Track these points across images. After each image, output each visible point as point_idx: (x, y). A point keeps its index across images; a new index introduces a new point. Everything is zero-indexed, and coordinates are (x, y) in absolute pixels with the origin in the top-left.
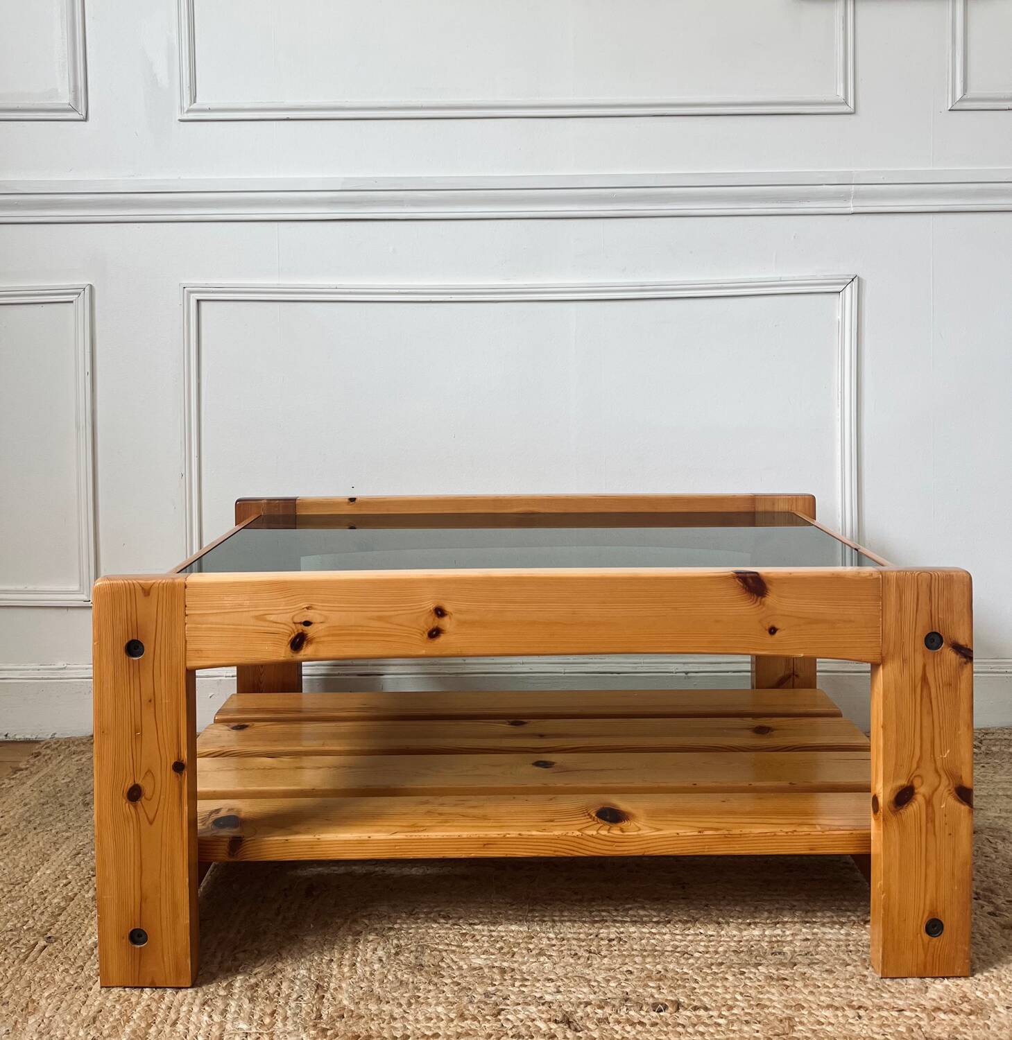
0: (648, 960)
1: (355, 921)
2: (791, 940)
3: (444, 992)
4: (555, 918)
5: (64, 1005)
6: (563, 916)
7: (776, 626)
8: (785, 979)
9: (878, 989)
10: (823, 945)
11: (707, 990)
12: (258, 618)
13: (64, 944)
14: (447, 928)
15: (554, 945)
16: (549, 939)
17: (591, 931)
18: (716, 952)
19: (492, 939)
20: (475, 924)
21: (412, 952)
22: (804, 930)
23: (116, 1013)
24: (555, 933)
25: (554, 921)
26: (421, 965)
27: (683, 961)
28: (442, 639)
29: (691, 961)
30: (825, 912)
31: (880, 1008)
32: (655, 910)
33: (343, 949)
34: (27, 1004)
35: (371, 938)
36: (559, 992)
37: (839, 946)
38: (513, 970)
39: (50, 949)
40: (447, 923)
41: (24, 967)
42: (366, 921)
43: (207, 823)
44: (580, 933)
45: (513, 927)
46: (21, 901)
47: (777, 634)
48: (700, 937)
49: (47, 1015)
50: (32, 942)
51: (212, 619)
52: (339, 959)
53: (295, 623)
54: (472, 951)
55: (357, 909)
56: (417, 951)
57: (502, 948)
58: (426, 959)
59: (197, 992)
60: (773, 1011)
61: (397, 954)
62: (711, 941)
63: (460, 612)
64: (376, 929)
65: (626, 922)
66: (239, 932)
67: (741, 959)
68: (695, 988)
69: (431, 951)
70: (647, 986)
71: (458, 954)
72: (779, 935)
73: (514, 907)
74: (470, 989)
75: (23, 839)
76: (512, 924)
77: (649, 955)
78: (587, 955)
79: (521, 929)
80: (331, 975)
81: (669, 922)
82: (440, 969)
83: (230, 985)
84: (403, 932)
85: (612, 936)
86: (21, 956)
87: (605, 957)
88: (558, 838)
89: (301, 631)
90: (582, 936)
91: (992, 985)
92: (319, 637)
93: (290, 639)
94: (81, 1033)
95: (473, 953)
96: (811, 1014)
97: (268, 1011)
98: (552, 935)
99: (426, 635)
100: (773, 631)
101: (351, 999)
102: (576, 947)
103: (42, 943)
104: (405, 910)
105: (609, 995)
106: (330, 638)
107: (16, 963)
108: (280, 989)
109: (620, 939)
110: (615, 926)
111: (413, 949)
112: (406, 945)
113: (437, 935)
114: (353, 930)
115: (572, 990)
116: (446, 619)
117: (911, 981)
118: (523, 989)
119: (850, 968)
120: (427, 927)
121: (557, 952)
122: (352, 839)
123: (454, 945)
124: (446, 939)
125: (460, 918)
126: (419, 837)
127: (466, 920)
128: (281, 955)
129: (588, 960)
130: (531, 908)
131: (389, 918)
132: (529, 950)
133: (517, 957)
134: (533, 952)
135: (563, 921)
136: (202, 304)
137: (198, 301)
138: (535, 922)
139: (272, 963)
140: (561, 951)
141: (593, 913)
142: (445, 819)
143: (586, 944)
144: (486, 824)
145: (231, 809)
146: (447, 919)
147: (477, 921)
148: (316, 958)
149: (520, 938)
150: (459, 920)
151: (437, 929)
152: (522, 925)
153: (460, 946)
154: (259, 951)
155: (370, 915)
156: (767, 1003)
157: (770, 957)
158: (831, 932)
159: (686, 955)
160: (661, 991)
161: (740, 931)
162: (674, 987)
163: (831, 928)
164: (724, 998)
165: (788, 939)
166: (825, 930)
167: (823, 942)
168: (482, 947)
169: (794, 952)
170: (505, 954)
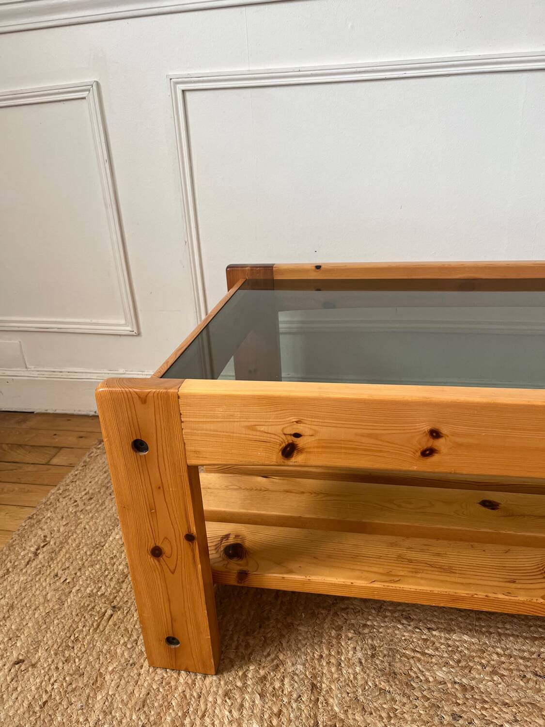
1: (336, 614)
3: (417, 707)
4: (500, 630)
5: (123, 682)
6: (507, 629)
12: (248, 427)
13: (125, 613)
14: (410, 631)
15: (504, 663)
16: (497, 654)
19: (450, 649)
20: (433, 629)
21: (385, 656)
23: (160, 697)
24: (504, 650)
25: (499, 634)
26: (395, 673)
28: (435, 458)
33: (330, 645)
34: (97, 678)
35: (350, 635)
36: (516, 721)
38: (472, 688)
39: (115, 617)
40: (409, 625)
41: (96, 636)
42: (345, 616)
43: (220, 551)
44: (524, 651)
45: (466, 638)
46: (98, 566)
49: (110, 693)
50: (103, 610)
51: (205, 426)
52: (327, 655)
53: (285, 434)
54: (434, 660)
55: (336, 600)
56: (389, 656)
57: (459, 661)
58: (398, 666)
59: (220, 680)
61: (373, 656)
63: (456, 434)
64: (353, 625)
66: (249, 613)
69: (401, 657)
71: (423, 663)
73: (463, 614)
74: (439, 707)
75: (102, 504)
76: (464, 634)
79: (473, 640)
80: (323, 673)
82: (410, 679)
83: (245, 675)
84: (375, 630)
86: (95, 624)
88: (523, 603)
89: (291, 442)
90: (526, 654)
92: (310, 448)
93: (281, 447)
94: (134, 717)
95: (436, 664)
97: (276, 710)
98: (499, 650)
99: (419, 454)
101: (340, 704)
102: (522, 668)
103: (109, 612)
104: (374, 606)
106: (320, 450)
107: (91, 631)
108: (283, 684)
111: (385, 652)
112: (380, 647)
113: (403, 638)
114: (336, 624)
116: (442, 441)
118: (484, 712)
120: (394, 627)
121: (508, 672)
122: (338, 583)
123: (418, 651)
124: (411, 644)
125: (420, 620)
126: (395, 588)
127: (425, 623)
128: (282, 644)
129: (536, 683)
130: (477, 616)
131: (362, 614)
132: (483, 666)
133: (474, 674)
134: (487, 669)
135: (507, 635)
136: (188, 94)
137: (183, 91)
138: (483, 634)
139: (275, 653)
140: (511, 670)
141: (532, 629)
142: (416, 569)
143: (531, 664)
144: (453, 579)
145: (237, 536)
146: (409, 621)
147: (433, 626)
148: (309, 651)
149: (473, 651)
150: (419, 623)
151: (402, 631)
152: (473, 637)
153: (424, 654)
154: (265, 637)
155: (347, 608)
168: (443, 657)
170: (463, 668)
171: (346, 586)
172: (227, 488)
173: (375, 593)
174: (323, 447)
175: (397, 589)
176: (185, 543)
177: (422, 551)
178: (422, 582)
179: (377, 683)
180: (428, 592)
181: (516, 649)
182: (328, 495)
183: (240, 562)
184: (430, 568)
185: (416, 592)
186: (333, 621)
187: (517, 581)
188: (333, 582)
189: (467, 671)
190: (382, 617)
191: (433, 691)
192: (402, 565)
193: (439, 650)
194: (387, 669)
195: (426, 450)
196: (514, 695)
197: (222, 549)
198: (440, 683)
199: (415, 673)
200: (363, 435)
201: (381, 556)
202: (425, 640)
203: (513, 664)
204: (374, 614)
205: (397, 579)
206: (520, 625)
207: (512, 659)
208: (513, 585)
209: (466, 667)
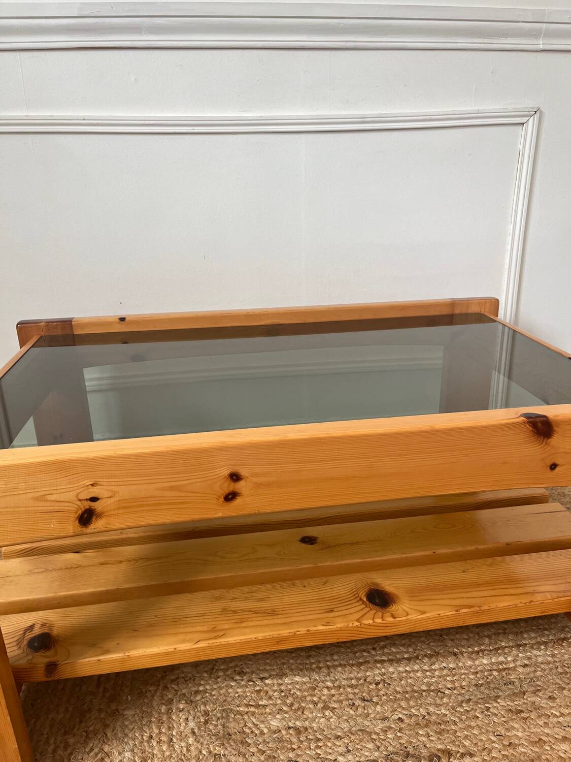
0: (412, 703)
1: (166, 688)
2: (514, 667)
4: (328, 663)
6: (335, 661)
7: (558, 462)
8: (522, 711)
10: (539, 669)
11: (466, 733)
12: (37, 499)
14: (243, 686)
15: (333, 695)
16: (328, 688)
17: (360, 675)
18: (462, 687)
19: (283, 694)
20: (266, 678)
21: (218, 719)
22: (520, 655)
24: (332, 681)
25: (328, 667)
26: (229, 734)
27: (438, 701)
28: (238, 501)
29: (445, 700)
30: (530, 633)
33: (160, 722)
35: (181, 706)
36: (349, 751)
37: (551, 669)
38: (306, 729)
40: (242, 680)
42: (175, 687)
44: (351, 679)
45: (298, 679)
47: (557, 469)
48: (445, 672)
52: (157, 734)
53: (80, 500)
54: (268, 710)
55: (165, 672)
56: (223, 717)
57: (292, 705)
58: (233, 726)
60: (523, 750)
61: (206, 722)
62: (454, 675)
63: (256, 475)
64: (184, 695)
65: (384, 661)
66: (67, 710)
67: (483, 693)
68: (456, 731)
69: (235, 715)
70: (417, 733)
71: (257, 716)
72: (503, 662)
73: (294, 655)
74: (274, 757)
76: (295, 675)
77: (411, 697)
78: (363, 705)
79: (304, 680)
80: (153, 755)
81: (417, 657)
82: (244, 736)
84: (207, 694)
85: (378, 678)
87: (377, 703)
88: (341, 629)
89: (88, 507)
90: (354, 682)
92: (110, 511)
93: (77, 515)
95: (270, 714)
98: (329, 684)
99: (222, 499)
100: (553, 467)
102: (351, 696)
104: (206, 669)
105: (391, 749)
106: (121, 511)
109: (384, 681)
110: (377, 667)
111: (219, 715)
112: (213, 710)
113: (237, 695)
114: (166, 698)
115: (359, 747)
116: (242, 483)
118: (319, 751)
120: (227, 686)
121: (338, 704)
122: (160, 652)
123: (252, 705)
124: (244, 699)
125: (253, 672)
126: (220, 644)
127: (258, 674)
128: (106, 735)
129: (364, 709)
130: (307, 654)
131: (194, 680)
132: (315, 704)
133: (307, 714)
134: (319, 705)
135: (335, 667)
138: (314, 670)
139: (99, 745)
140: (341, 702)
141: (357, 655)
142: (240, 618)
143: (359, 691)
144: (276, 621)
145: (43, 625)
146: (242, 675)
147: (266, 675)
148: (137, 735)
149: (305, 691)
150: (252, 675)
151: (235, 688)
152: (304, 676)
153: (257, 706)
154: (86, 732)
155: (178, 678)
156: (516, 741)
157: (504, 688)
158: (540, 655)
159: (439, 693)
160: (431, 738)
161: (474, 660)
162: (440, 733)
163: (539, 649)
164: (481, 740)
165: (511, 666)
166: (536, 652)
167: (538, 667)
168: (276, 705)
169: (520, 680)
170: (296, 710)
172: (31, 573)
173: (201, 653)
174: (124, 508)
175: (222, 645)
177: (246, 599)
178: (247, 630)
179: (212, 749)
180: (253, 639)
181: (344, 679)
182: (148, 559)
183: (48, 654)
184: (254, 615)
185: (242, 643)
186: (162, 697)
187: (335, 610)
188: (155, 653)
189: (299, 713)
190: (215, 679)
191: (268, 743)
192: (226, 618)
193: (273, 698)
194: (221, 732)
195: (229, 494)
196: (345, 726)
197: (25, 643)
198: (275, 732)
199: (250, 728)
200: (164, 489)
201: (206, 613)
202: (259, 692)
203: (342, 694)
204: (205, 677)
205: (222, 633)
206: (347, 654)
207: (341, 689)
208: (331, 614)
209: (299, 709)
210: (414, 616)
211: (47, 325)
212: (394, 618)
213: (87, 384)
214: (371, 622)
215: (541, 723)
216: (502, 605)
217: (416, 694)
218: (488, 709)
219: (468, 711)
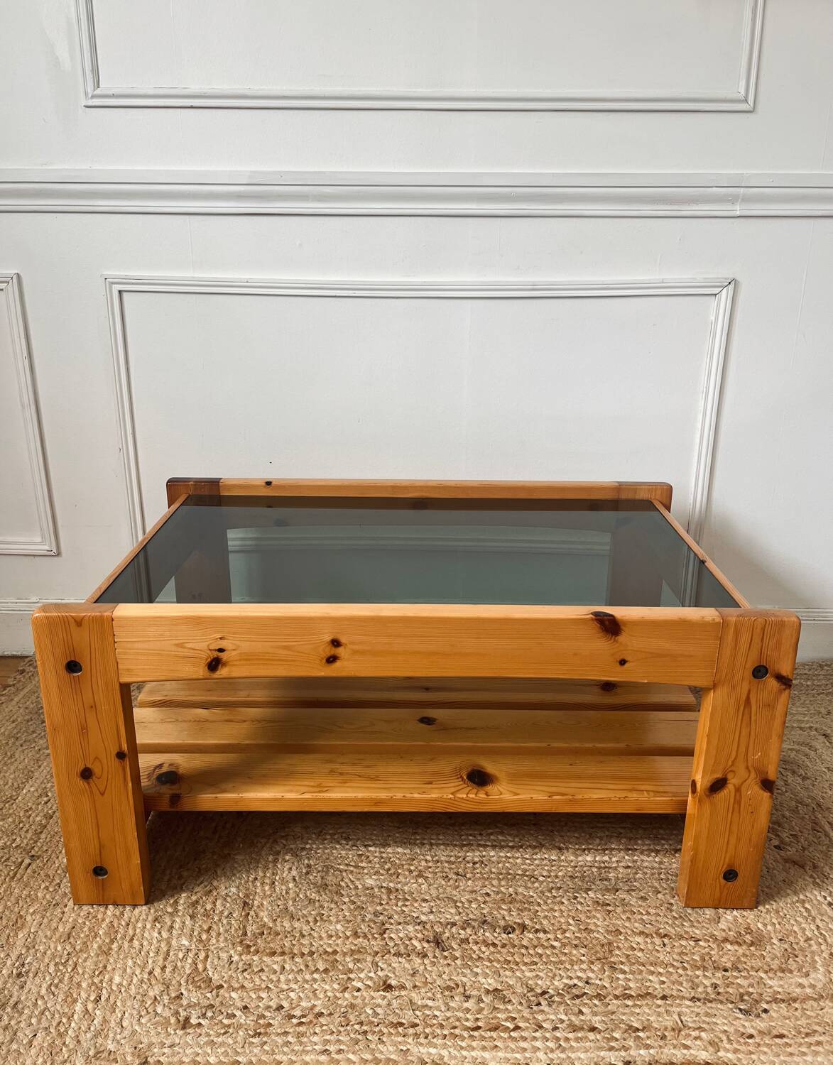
0: (503, 883)
1: (275, 841)
2: (616, 867)
3: (343, 910)
4: (433, 841)
5: (45, 921)
6: (439, 839)
7: (626, 659)
9: (681, 917)
10: (641, 872)
11: (546, 913)
12: (177, 645)
13: (45, 861)
14: (347, 849)
15: (430, 867)
16: (426, 861)
17: (460, 854)
18: (557, 877)
19: (382, 860)
20: (370, 846)
21: (319, 872)
22: (626, 857)
23: (85, 929)
24: (432, 856)
25: (431, 844)
26: (326, 885)
27: (529, 885)
28: (338, 664)
29: (536, 885)
31: (681, 937)
32: (510, 835)
33: (266, 868)
34: (17, 920)
35: (287, 858)
36: (432, 912)
37: (653, 874)
38: (397, 890)
39: (34, 866)
40: (347, 845)
41: (13, 884)
42: (284, 842)
43: (152, 779)
44: (451, 856)
45: (400, 850)
46: (10, 820)
47: (626, 665)
48: (544, 862)
49: (32, 931)
50: (20, 860)
51: (136, 645)
52: (262, 877)
53: (210, 650)
54: (366, 871)
56: (323, 871)
57: (389, 869)
58: (330, 879)
59: (150, 909)
60: (598, 936)
61: (307, 873)
62: (553, 866)
63: (352, 643)
64: (292, 849)
65: (488, 846)
66: (184, 849)
67: (575, 884)
68: (538, 911)
69: (334, 871)
70: (501, 908)
71: (355, 874)
72: (606, 861)
73: (401, 830)
74: (363, 908)
76: (398, 847)
77: (503, 878)
78: (456, 878)
79: (405, 851)
80: (256, 893)
81: (521, 847)
82: (340, 888)
83: (176, 902)
84: (312, 852)
85: (476, 859)
86: (11, 873)
87: (470, 879)
88: (436, 799)
89: (216, 656)
90: (452, 859)
91: (771, 917)
92: (232, 661)
93: (207, 662)
94: (59, 948)
95: (367, 874)
96: (626, 939)
97: (205, 927)
98: (429, 858)
99: (324, 661)
100: (623, 662)
101: (270, 916)
102: (447, 870)
103: (27, 861)
104: (315, 831)
105: (471, 916)
106: (242, 662)
107: (7, 880)
108: (215, 906)
109: (482, 862)
110: (479, 850)
111: (320, 869)
112: (315, 865)
113: (339, 856)
114: (274, 849)
115: (442, 910)
116: (342, 649)
117: (707, 911)
118: (404, 909)
119: (660, 896)
120: (331, 847)
121: (432, 874)
123: (352, 865)
124: (346, 860)
125: (358, 839)
126: (322, 798)
127: (363, 842)
128: (217, 873)
129: (456, 882)
131: (302, 839)
132: (411, 872)
133: (401, 878)
134: (414, 873)
135: (437, 845)
136: (125, 295)
137: (120, 292)
138: (417, 845)
139: (209, 880)
140: (435, 873)
141: (463, 837)
143: (455, 867)
144: (376, 786)
145: (171, 765)
146: (348, 841)
147: (371, 843)
148: (244, 876)
149: (404, 860)
150: (357, 842)
151: (339, 850)
152: (407, 848)
153: (356, 867)
154: (199, 868)
156: (593, 928)
157: (598, 882)
158: (649, 861)
159: (532, 879)
160: (512, 913)
161: (577, 856)
162: (521, 910)
163: (648, 856)
164: (559, 922)
165: (614, 866)
166: (645, 858)
167: (640, 870)
168: (374, 868)
169: (617, 878)
170: (391, 875)
171: (276, 800)
172: (163, 721)
173: (305, 804)
174: (246, 660)
175: (324, 799)
176: (115, 762)
177: (354, 765)
178: (349, 790)
179: (308, 895)
180: (352, 798)
181: (444, 856)
183: (173, 787)
184: (359, 779)
185: (342, 800)
186: (271, 849)
187: (434, 782)
188: (266, 798)
189: (395, 877)
191: (360, 896)
192: (333, 778)
193: (372, 862)
194: (320, 882)
195: (330, 657)
196: (434, 892)
197: (155, 777)
198: (368, 889)
199: (346, 883)
201: (315, 772)
202: (361, 855)
203: (438, 867)
205: (326, 789)
207: (439, 864)
209: (394, 874)
210: (507, 796)
211: (195, 485)
212: (488, 796)
213: (230, 543)
214: (465, 796)
215: (624, 917)
216: (595, 796)
217: (509, 876)
218: (576, 898)
219: (555, 897)
